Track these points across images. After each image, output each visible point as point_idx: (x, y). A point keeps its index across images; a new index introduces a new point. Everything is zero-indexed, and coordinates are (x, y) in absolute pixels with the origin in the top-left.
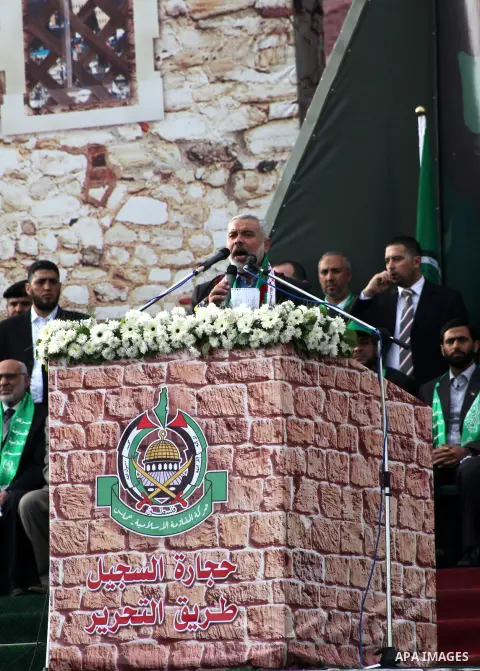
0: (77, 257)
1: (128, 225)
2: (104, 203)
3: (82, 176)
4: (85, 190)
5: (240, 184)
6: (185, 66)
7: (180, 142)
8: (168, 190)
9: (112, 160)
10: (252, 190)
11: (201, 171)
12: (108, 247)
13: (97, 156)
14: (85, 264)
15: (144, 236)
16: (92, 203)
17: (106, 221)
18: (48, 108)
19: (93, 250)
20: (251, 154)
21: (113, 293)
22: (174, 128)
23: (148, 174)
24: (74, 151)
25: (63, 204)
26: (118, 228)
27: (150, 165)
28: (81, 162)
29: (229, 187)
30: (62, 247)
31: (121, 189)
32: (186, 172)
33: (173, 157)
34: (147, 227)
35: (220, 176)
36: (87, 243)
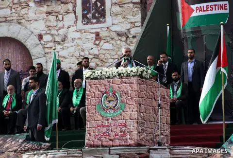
0: (93, 56)
1: (104, 49)
2: (99, 45)
3: (94, 39)
4: (95, 41)
5: (128, 41)
6: (117, 15)
7: (115, 31)
8: (113, 42)
9: (100, 35)
10: (131, 42)
11: (120, 38)
12: (100, 54)
13: (97, 34)
14: (94, 58)
15: (107, 52)
16: (96, 45)
17: (99, 48)
18: (87, 24)
19: (96, 55)
20: (131, 34)
21: (101, 64)
22: (114, 28)
23: (108, 38)
24: (92, 33)
25: (90, 45)
26: (101, 50)
27: (109, 36)
28: (94, 36)
29: (126, 41)
30: (90, 54)
31: (102, 41)
32: (116, 38)
33: (114, 35)
34: (108, 50)
35: (124, 39)
36: (95, 53)
